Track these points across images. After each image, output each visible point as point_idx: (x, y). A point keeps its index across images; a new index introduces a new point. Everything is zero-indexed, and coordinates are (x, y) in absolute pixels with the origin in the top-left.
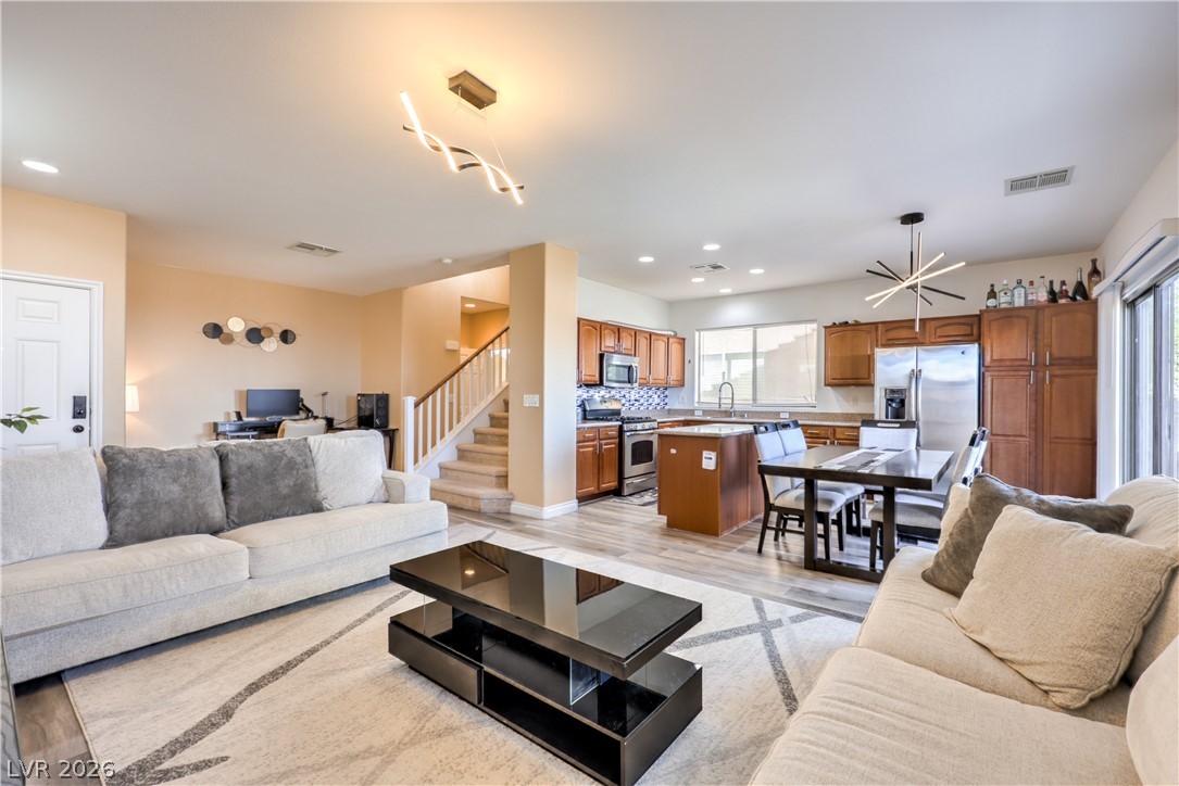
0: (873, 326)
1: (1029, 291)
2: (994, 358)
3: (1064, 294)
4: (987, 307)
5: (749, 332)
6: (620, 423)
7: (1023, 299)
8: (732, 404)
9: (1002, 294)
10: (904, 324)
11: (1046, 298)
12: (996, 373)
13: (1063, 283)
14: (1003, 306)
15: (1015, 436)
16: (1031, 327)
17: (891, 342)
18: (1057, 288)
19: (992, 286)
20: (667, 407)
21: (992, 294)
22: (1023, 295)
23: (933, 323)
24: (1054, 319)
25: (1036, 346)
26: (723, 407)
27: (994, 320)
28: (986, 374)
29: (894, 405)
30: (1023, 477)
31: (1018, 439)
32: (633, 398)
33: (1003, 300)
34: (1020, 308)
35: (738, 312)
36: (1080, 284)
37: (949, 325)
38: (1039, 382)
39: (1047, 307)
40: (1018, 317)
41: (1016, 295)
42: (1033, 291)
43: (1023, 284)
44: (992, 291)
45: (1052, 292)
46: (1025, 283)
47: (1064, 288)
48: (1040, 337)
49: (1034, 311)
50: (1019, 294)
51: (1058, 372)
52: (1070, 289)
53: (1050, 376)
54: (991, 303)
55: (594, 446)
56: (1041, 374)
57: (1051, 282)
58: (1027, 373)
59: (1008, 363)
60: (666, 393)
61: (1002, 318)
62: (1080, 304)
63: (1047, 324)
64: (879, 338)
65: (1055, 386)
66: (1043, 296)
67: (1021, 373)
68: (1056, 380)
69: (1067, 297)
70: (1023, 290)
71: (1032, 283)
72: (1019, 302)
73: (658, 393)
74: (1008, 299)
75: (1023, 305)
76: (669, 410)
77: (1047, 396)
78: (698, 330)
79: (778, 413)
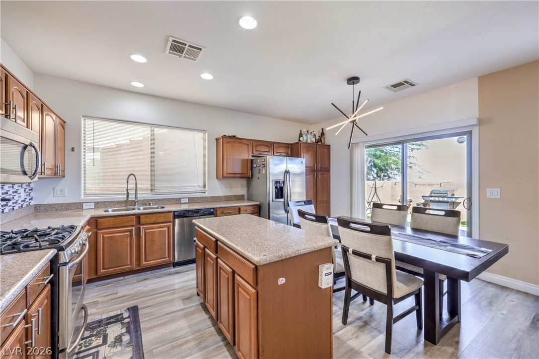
0: (250, 142)
8: (136, 194)
10: (264, 143)
17: (258, 152)
19: (301, 131)
20: (33, 203)
21: (301, 135)
23: (275, 144)
24: (319, 150)
25: (316, 161)
27: (304, 148)
33: (305, 138)
37: (280, 147)
38: (317, 177)
40: (311, 147)
41: (308, 137)
42: (312, 137)
49: (315, 146)
53: (320, 175)
56: (317, 174)
64: (252, 149)
78: (83, 116)
79: (180, 199)
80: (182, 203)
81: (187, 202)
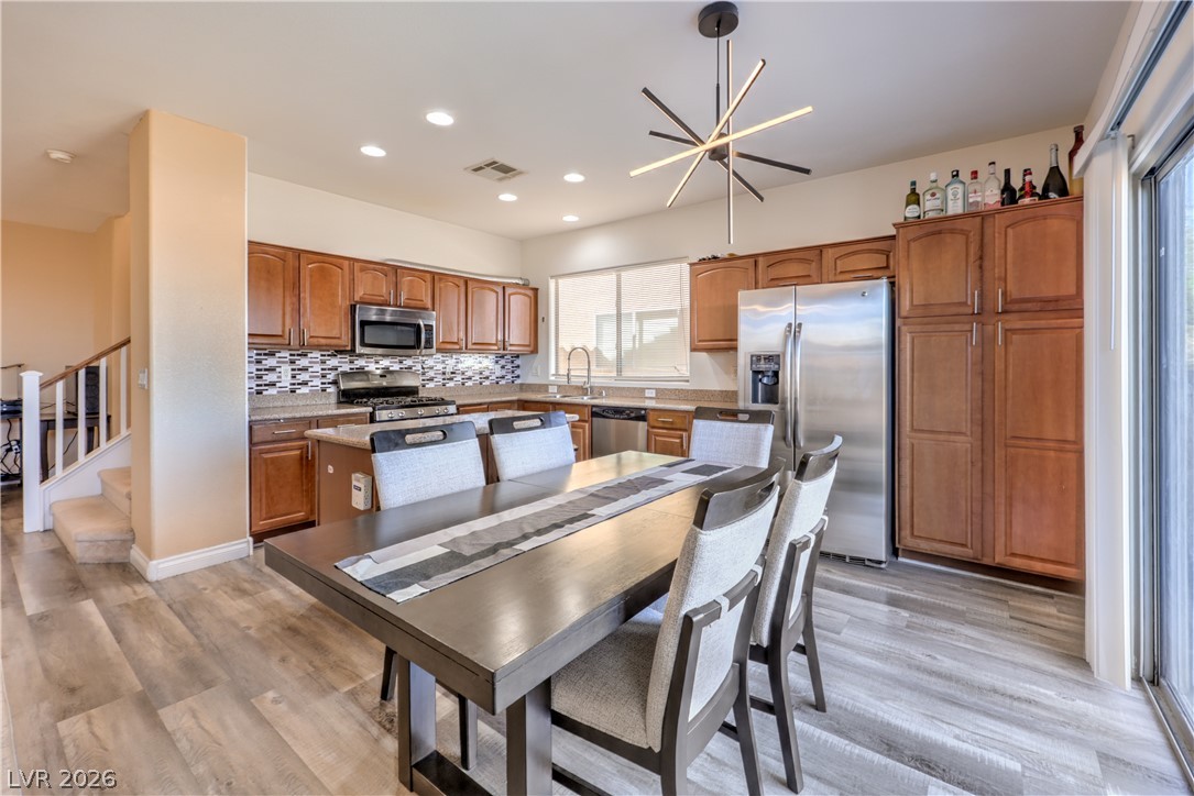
0: (752, 260)
1: (971, 189)
2: (915, 303)
3: (1029, 190)
4: (906, 218)
5: (612, 277)
6: (371, 409)
7: (960, 203)
8: (589, 377)
9: (928, 197)
10: (792, 255)
11: (998, 198)
12: (918, 328)
13: (1027, 172)
14: (931, 215)
15: (949, 433)
16: (973, 249)
17: (776, 282)
18: (1016, 183)
19: (914, 183)
20: (518, 381)
21: (914, 198)
22: (960, 195)
23: (830, 251)
24: (1010, 231)
25: (982, 279)
26: (575, 381)
27: (914, 240)
28: (904, 329)
29: (765, 380)
30: (963, 503)
31: (952, 438)
32: (449, 370)
33: (930, 204)
34: (955, 217)
35: (596, 250)
36: (1055, 171)
37: (854, 253)
38: (986, 342)
39: (998, 212)
40: (952, 231)
41: (950, 197)
42: (978, 187)
43: (961, 177)
44: (913, 191)
45: (1007, 190)
46: (965, 176)
47: (1028, 178)
48: (987, 264)
49: (978, 219)
50: (955, 195)
51: (1019, 325)
52: (1039, 181)
53: (1006, 331)
54: (912, 211)
55: (301, 448)
56: (989, 328)
57: (1007, 172)
58: (967, 327)
59: (937, 311)
60: (517, 362)
61: (927, 235)
62: (1055, 203)
63: (998, 242)
64: (760, 277)
65: (1011, 349)
66: (991, 196)
67: (957, 327)
68: (1016, 338)
69: (1033, 194)
70: (960, 186)
71: (975, 174)
72: (955, 207)
73: (502, 362)
74: (937, 203)
75: (960, 211)
76: (521, 385)
77: (999, 365)
78: (552, 277)
79: (643, 390)
80: (647, 398)
81: (654, 395)
